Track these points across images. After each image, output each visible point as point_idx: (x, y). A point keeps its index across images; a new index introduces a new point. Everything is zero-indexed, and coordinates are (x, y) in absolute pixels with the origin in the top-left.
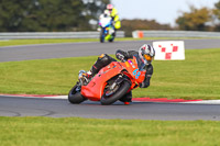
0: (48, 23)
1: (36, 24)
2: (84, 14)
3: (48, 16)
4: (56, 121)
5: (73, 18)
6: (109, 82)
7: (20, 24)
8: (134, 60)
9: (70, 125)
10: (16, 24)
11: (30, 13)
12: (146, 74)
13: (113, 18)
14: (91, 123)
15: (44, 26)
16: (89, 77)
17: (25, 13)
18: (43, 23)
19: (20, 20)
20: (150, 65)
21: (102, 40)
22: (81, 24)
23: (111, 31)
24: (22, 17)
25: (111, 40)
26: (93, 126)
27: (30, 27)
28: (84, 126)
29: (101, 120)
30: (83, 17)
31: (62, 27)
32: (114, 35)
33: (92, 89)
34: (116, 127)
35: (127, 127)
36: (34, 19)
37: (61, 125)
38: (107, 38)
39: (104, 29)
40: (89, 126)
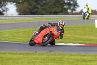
0: (50, 11)
1: (44, 12)
2: (65, 7)
3: (49, 8)
4: (53, 55)
5: (60, 9)
6: (45, 37)
7: (37, 11)
8: (55, 27)
9: (58, 57)
10: (35, 11)
11: (41, 7)
12: (61, 33)
13: (88, 9)
14: (68, 56)
15: (48, 12)
16: (37, 34)
17: (39, 6)
18: (47, 11)
19: (37, 9)
20: (63, 29)
21: (84, 18)
22: (64, 12)
23: (88, 14)
24: (38, 8)
25: (88, 19)
26: (69, 57)
27: (41, 13)
28: (65, 57)
29: (72, 54)
30: (65, 8)
31: (56, 13)
32: (89, 16)
33: (38, 40)
34: (79, 57)
35: (83, 57)
36: (43, 9)
37: (55, 57)
38: (86, 18)
39: (85, 14)
40: (67, 57)
